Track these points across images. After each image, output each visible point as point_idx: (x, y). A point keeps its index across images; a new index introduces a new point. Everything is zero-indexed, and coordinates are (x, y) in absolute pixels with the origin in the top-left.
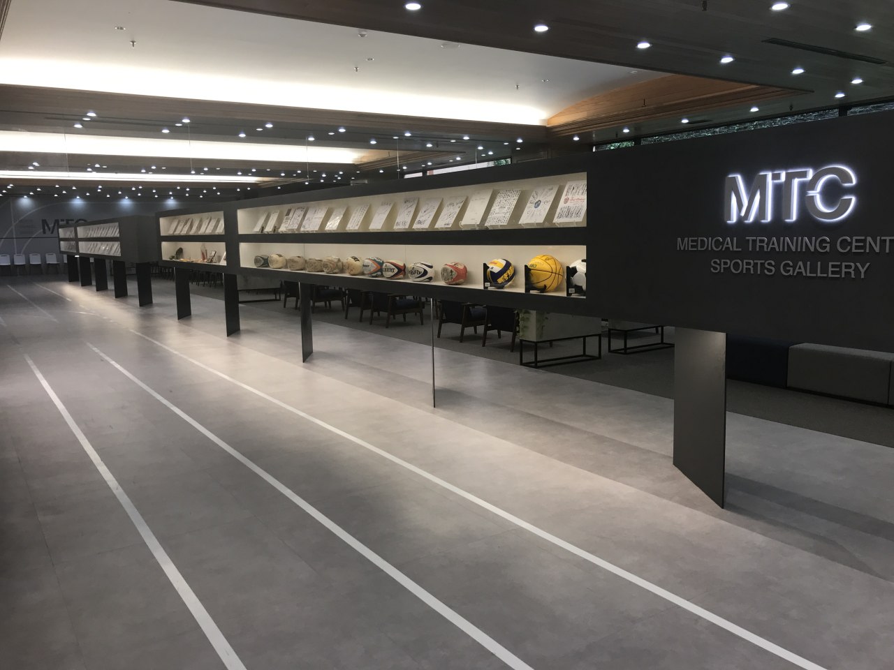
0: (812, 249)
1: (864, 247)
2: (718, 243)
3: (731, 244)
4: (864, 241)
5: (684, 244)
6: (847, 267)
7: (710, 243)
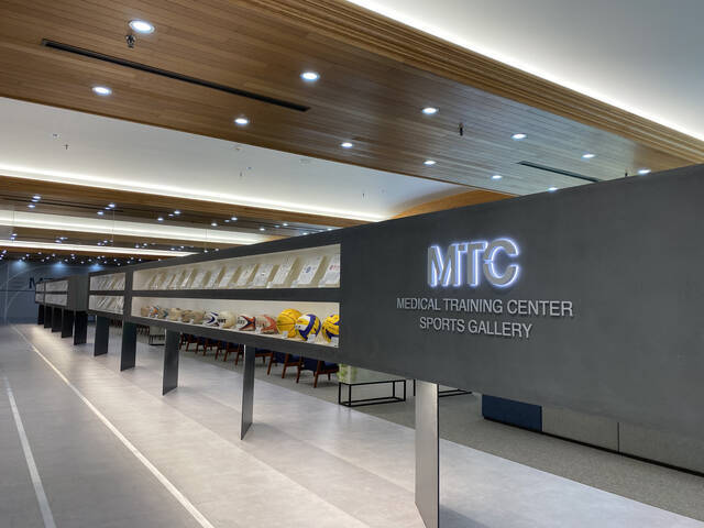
0: (490, 310)
1: (526, 310)
2: (425, 303)
3: (433, 304)
4: (526, 304)
5: (401, 303)
6: (516, 327)
7: (419, 302)
